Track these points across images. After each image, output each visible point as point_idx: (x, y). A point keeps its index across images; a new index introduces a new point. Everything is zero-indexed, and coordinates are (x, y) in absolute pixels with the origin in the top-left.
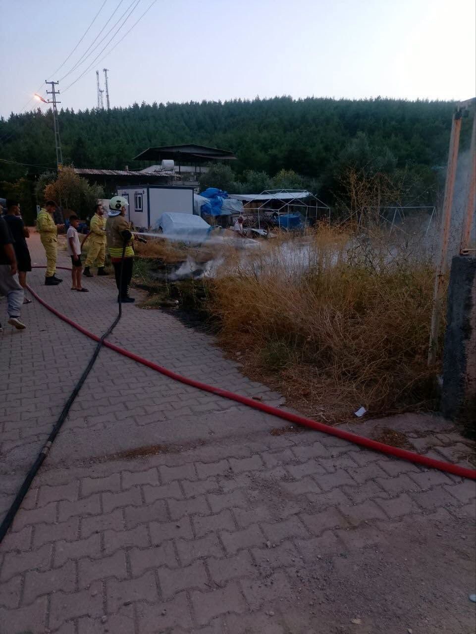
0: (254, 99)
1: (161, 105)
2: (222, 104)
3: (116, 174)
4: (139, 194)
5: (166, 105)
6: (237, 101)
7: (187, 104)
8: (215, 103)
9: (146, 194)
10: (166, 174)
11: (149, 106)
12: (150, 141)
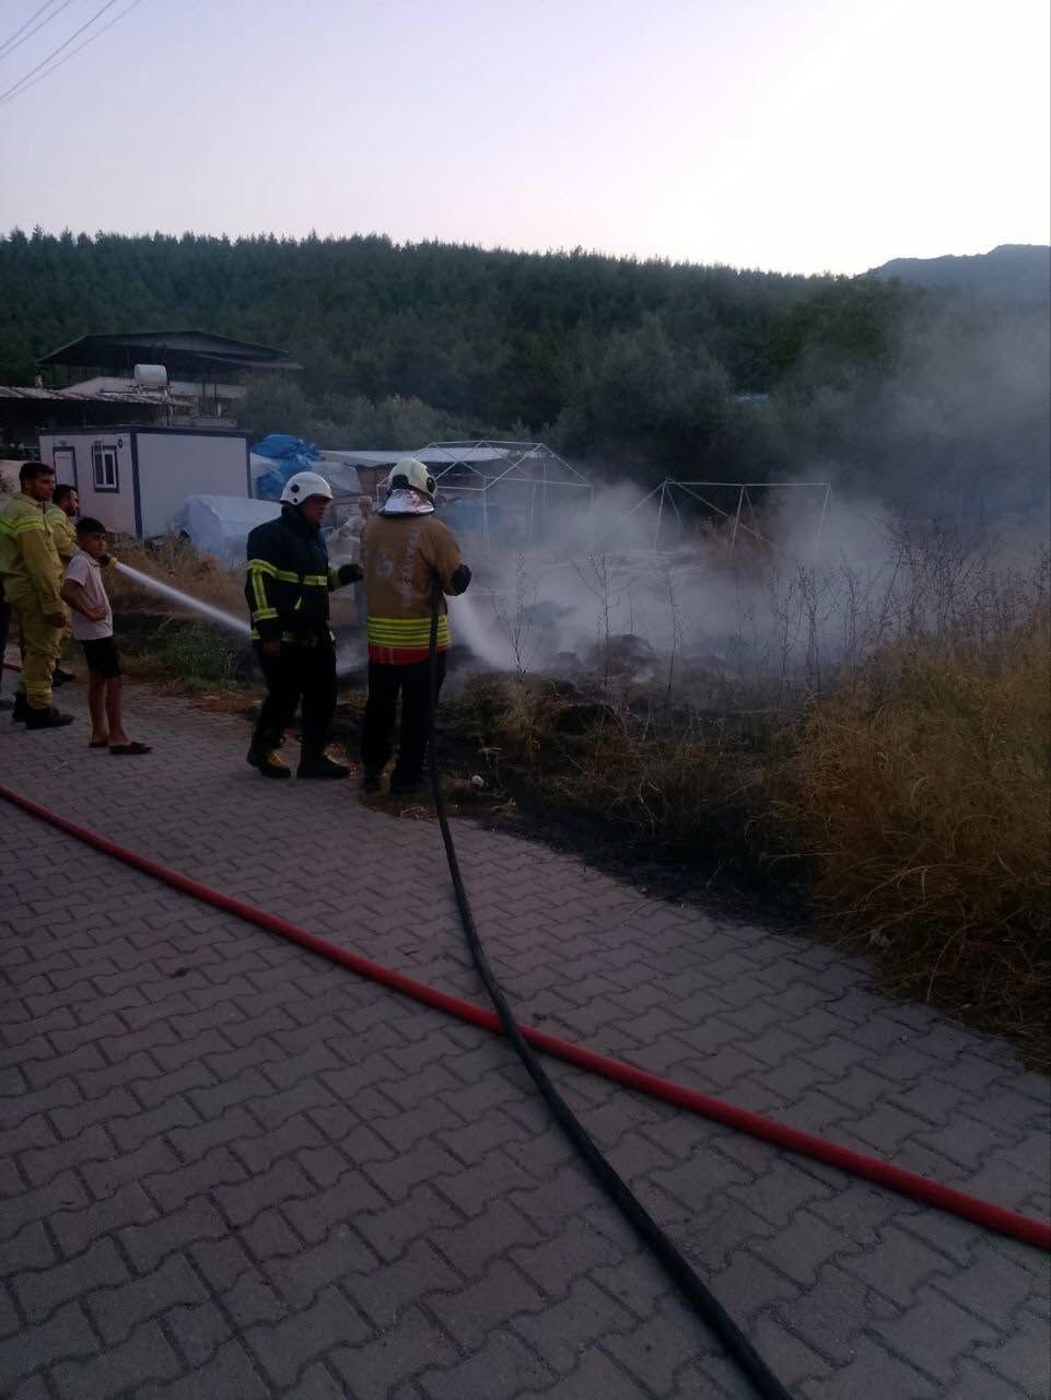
0: (306, 237)
1: (83, 237)
2: (231, 243)
3: (20, 396)
4: (106, 448)
5: (94, 240)
6: (267, 238)
7: (146, 239)
8: (214, 240)
9: (127, 448)
10: (150, 398)
11: (52, 239)
12: (61, 321)
